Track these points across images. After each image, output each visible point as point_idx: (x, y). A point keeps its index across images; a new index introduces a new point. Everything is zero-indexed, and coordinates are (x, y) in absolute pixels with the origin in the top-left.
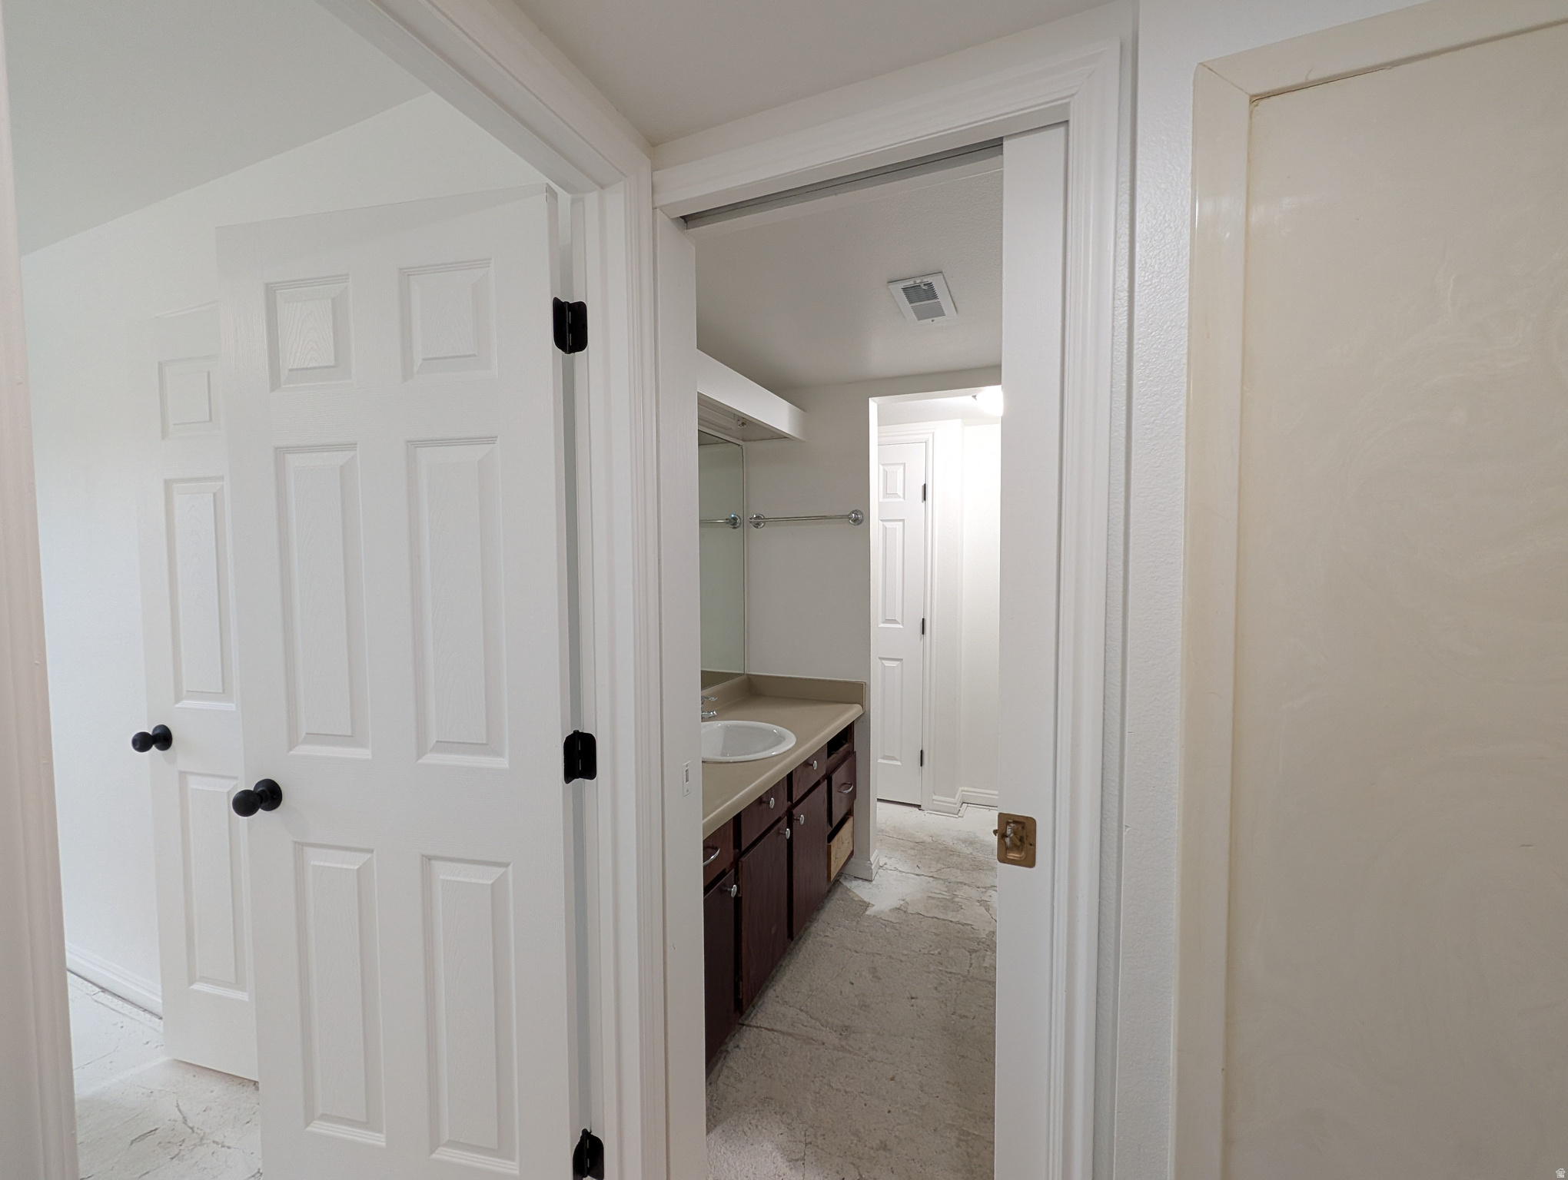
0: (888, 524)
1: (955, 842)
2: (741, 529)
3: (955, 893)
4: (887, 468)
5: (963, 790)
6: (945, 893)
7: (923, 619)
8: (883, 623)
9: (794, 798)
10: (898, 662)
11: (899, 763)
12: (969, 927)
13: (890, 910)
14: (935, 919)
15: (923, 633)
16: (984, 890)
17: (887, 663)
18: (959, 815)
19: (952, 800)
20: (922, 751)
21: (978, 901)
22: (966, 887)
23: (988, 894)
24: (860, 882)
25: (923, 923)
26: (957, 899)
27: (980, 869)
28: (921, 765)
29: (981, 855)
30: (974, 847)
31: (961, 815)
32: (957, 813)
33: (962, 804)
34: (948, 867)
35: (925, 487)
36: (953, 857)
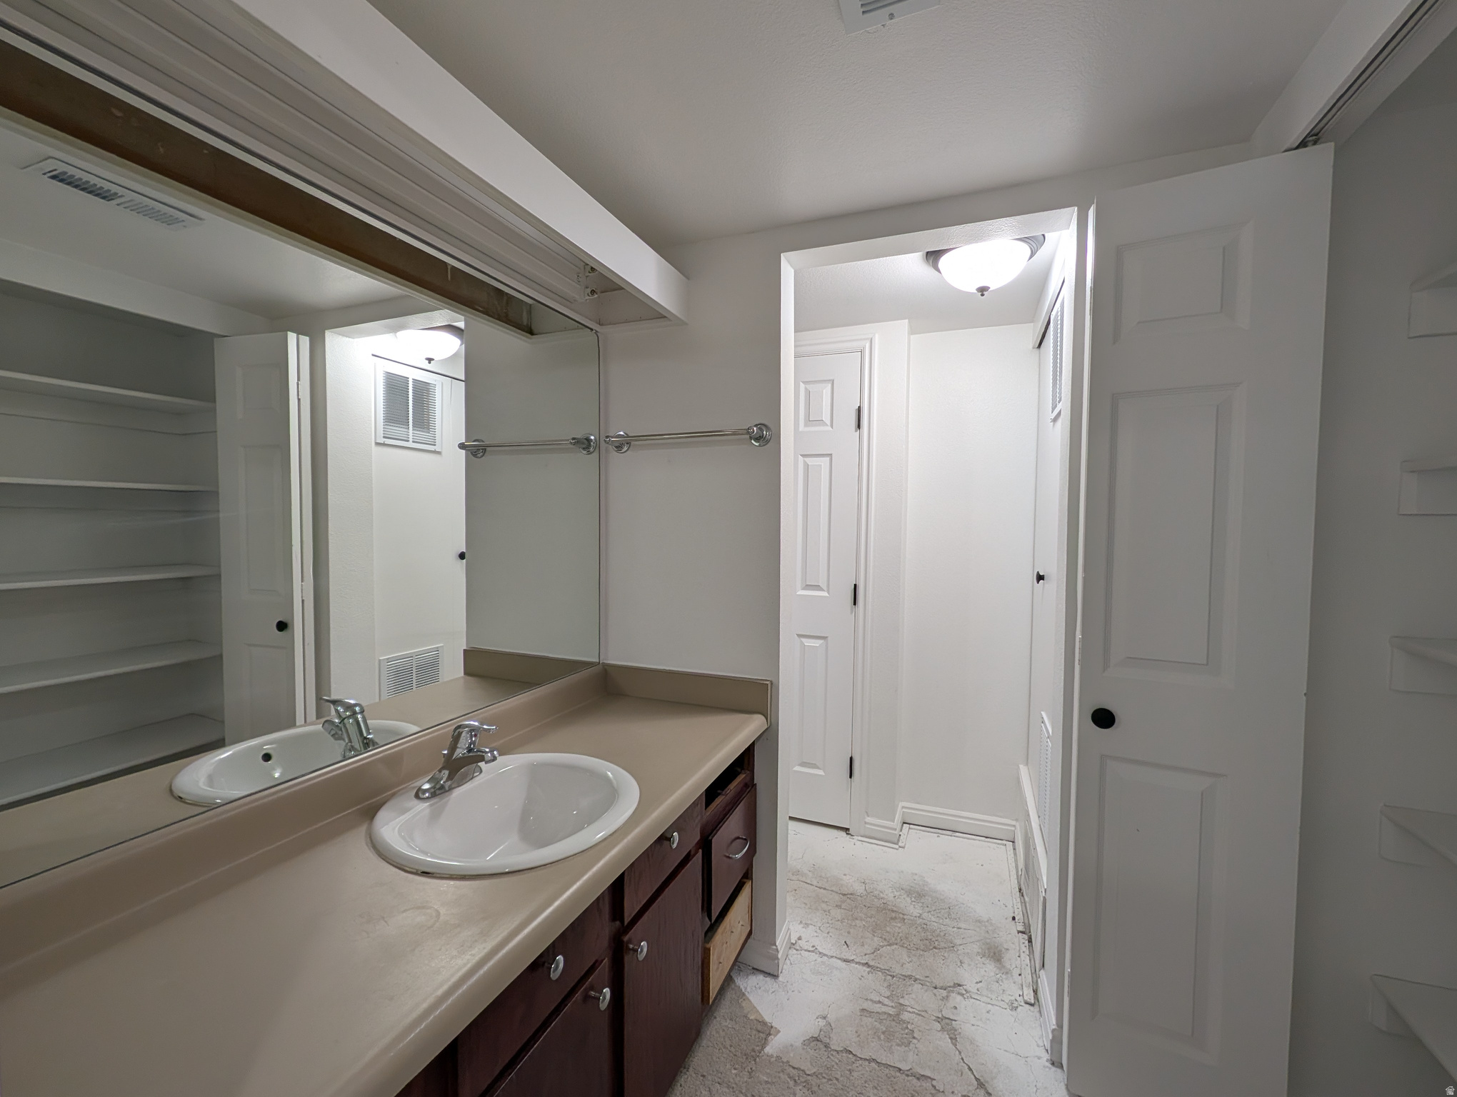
0: (809, 460)
1: (896, 893)
2: (596, 454)
3: (901, 1001)
4: (810, 387)
5: (904, 807)
6: (886, 1001)
7: (855, 585)
8: (803, 589)
9: (626, 914)
10: (821, 642)
11: (821, 772)
12: (927, 1084)
13: (804, 1043)
14: (873, 1064)
15: (855, 604)
16: (944, 993)
17: (808, 642)
18: (900, 844)
19: (890, 824)
20: (851, 759)
21: (938, 1020)
22: (917, 986)
23: (951, 1003)
24: (761, 977)
25: (855, 1074)
26: (905, 1016)
27: (935, 948)
28: (851, 777)
29: (933, 919)
30: (923, 903)
31: (902, 845)
32: (896, 841)
33: (902, 825)
34: (889, 945)
35: (859, 410)
36: (895, 924)
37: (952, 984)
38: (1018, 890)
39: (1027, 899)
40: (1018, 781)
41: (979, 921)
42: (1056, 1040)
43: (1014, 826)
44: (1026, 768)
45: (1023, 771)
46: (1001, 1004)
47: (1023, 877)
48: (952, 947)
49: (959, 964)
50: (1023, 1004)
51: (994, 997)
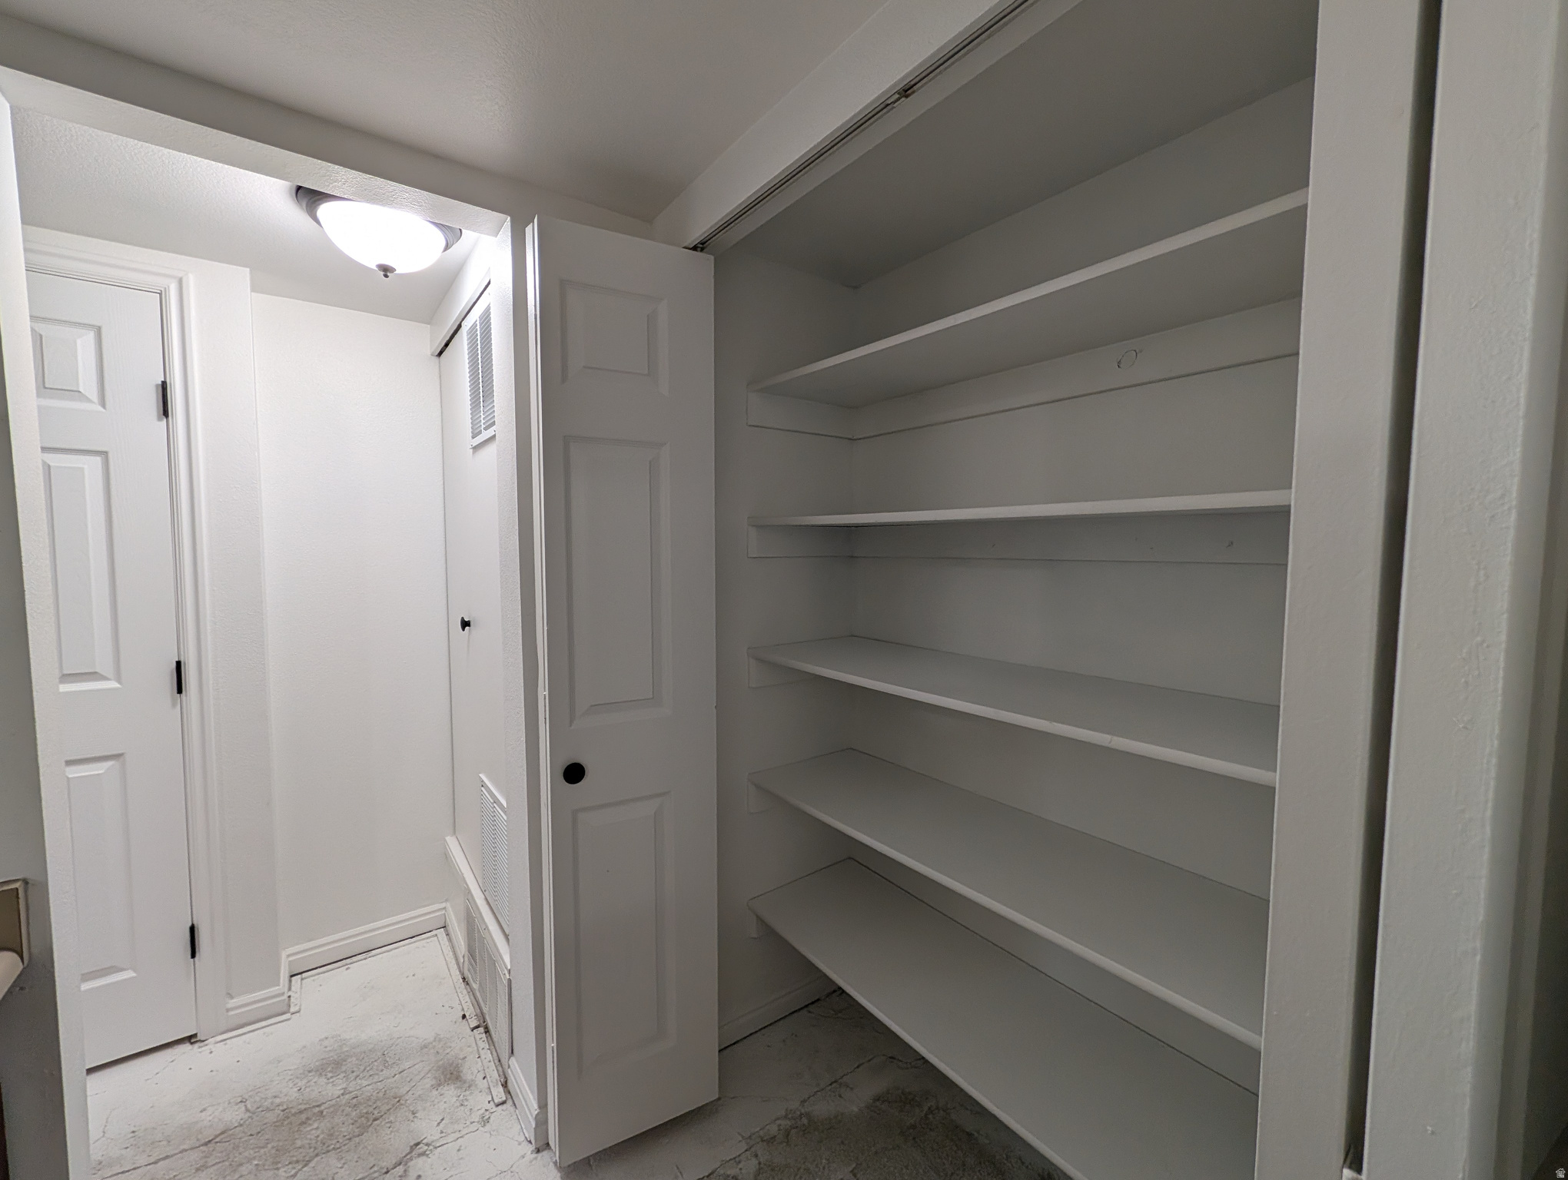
0: (54, 460)
1: (301, 1084)
4: (42, 328)
5: (289, 954)
7: (179, 664)
10: (114, 763)
11: (129, 974)
15: (180, 691)
16: (401, 1169)
17: (81, 771)
18: (292, 1010)
19: (274, 990)
20: (192, 929)
27: (375, 1120)
28: (193, 955)
29: (365, 1083)
30: (345, 1072)
31: (297, 1009)
32: (285, 1009)
33: (290, 981)
34: (305, 1165)
35: (164, 386)
36: (309, 1129)
37: (408, 1150)
38: (461, 980)
39: (475, 986)
40: (446, 856)
41: (425, 1047)
42: (541, 1122)
43: (445, 908)
44: (454, 838)
45: (451, 841)
46: (473, 1127)
47: (467, 963)
48: (398, 1101)
49: (411, 1117)
50: (495, 1109)
51: (461, 1127)
